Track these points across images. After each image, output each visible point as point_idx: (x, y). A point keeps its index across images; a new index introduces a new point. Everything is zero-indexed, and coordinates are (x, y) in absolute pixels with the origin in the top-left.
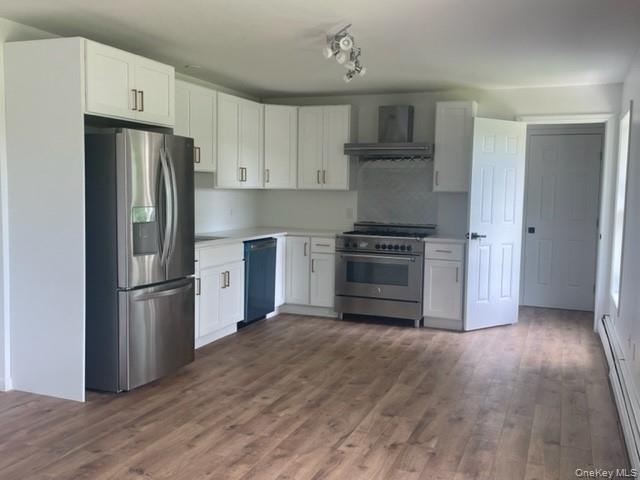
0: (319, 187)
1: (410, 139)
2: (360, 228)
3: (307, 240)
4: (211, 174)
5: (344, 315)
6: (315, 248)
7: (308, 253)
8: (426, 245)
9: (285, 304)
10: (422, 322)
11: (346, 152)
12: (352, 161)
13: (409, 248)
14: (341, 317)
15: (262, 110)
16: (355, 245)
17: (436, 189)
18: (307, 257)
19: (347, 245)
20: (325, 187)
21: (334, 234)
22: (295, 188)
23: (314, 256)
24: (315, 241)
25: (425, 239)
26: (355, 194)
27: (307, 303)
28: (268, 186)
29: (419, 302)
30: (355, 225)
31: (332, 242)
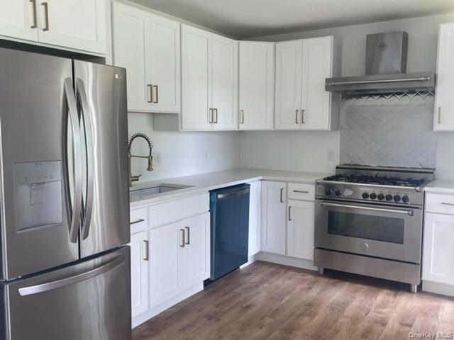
0: (297, 127)
1: (404, 69)
2: (342, 172)
3: (283, 185)
4: (175, 115)
5: (325, 270)
6: (292, 195)
7: (284, 199)
8: (428, 196)
9: (260, 252)
10: (420, 287)
11: (327, 88)
12: (334, 99)
13: (405, 199)
14: (322, 272)
15: (236, 48)
16: (338, 193)
17: (437, 127)
18: (284, 203)
19: (328, 193)
20: (304, 127)
21: (313, 180)
22: (272, 129)
23: (291, 203)
24: (292, 187)
25: (426, 189)
26: (337, 135)
27: (284, 253)
28: (242, 127)
29: (417, 264)
30: (337, 168)
31: (312, 189)
